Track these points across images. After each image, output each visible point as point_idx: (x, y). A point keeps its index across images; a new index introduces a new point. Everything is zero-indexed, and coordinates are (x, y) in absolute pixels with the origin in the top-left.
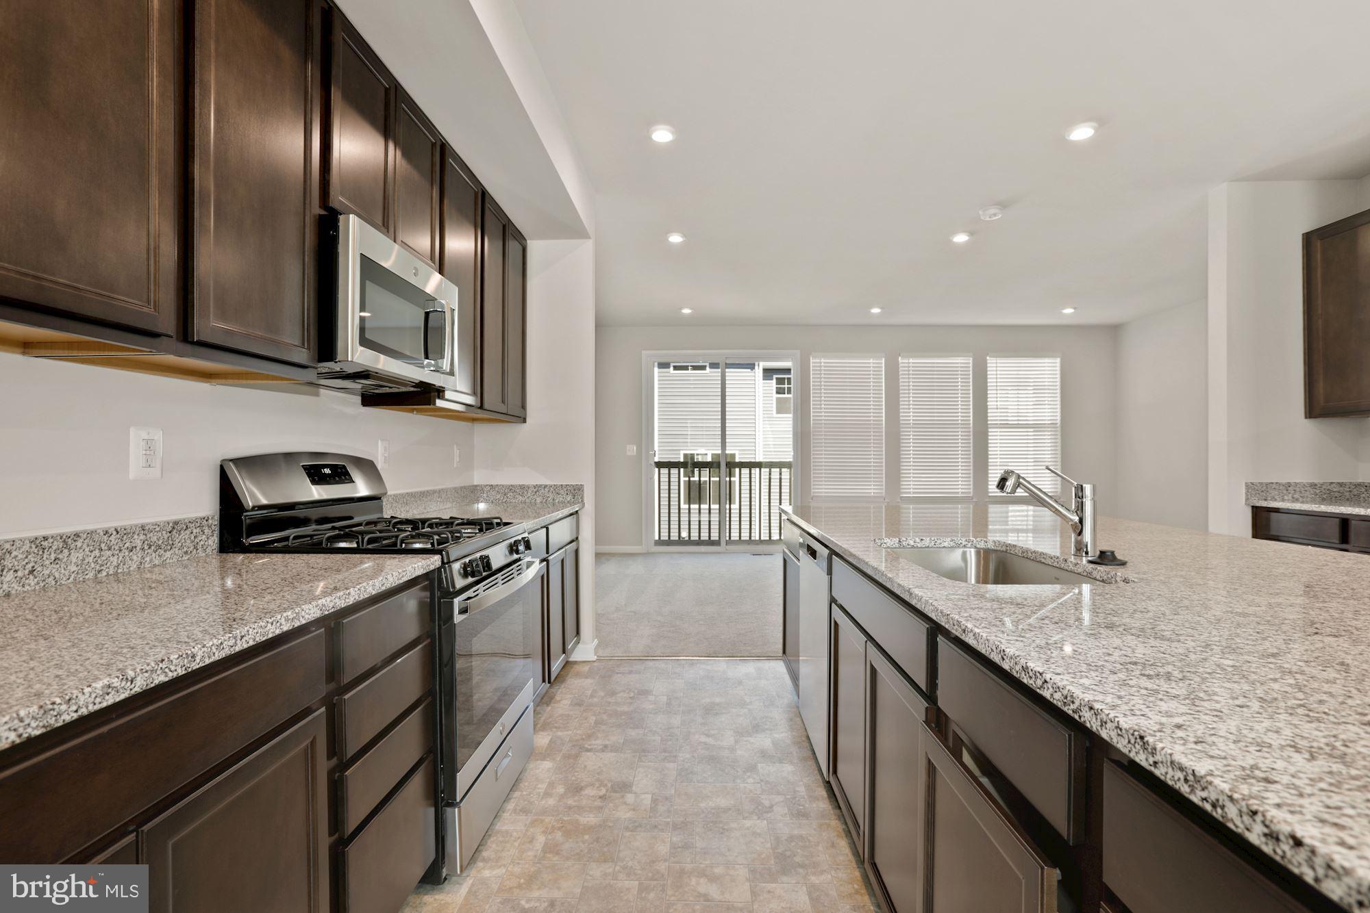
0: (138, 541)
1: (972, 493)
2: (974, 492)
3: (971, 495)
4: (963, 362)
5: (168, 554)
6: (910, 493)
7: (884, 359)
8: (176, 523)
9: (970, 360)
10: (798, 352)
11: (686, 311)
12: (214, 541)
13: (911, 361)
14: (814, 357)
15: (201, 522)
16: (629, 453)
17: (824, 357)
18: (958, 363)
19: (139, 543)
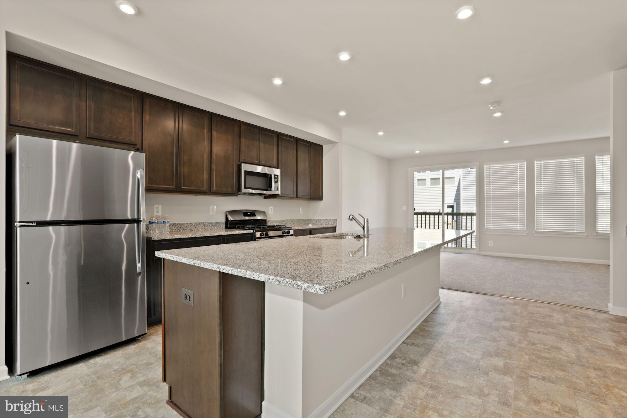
0: (210, 225)
1: (584, 230)
2: (585, 231)
3: (584, 232)
4: (580, 160)
5: (216, 228)
6: (542, 229)
7: (525, 163)
8: (217, 222)
9: (583, 158)
10: (478, 163)
11: (417, 152)
12: (224, 226)
13: (543, 162)
14: (486, 165)
15: (222, 223)
16: (403, 209)
17: (492, 164)
18: (574, 161)
19: (211, 225)
